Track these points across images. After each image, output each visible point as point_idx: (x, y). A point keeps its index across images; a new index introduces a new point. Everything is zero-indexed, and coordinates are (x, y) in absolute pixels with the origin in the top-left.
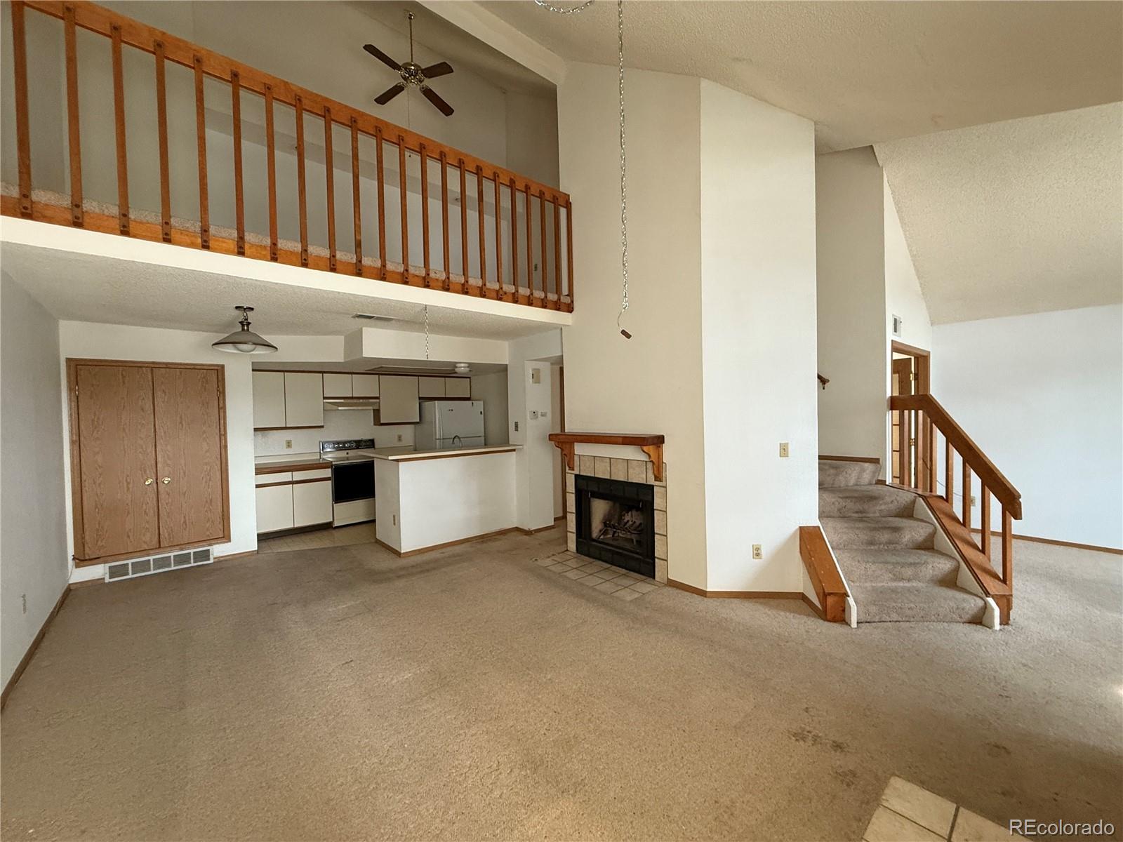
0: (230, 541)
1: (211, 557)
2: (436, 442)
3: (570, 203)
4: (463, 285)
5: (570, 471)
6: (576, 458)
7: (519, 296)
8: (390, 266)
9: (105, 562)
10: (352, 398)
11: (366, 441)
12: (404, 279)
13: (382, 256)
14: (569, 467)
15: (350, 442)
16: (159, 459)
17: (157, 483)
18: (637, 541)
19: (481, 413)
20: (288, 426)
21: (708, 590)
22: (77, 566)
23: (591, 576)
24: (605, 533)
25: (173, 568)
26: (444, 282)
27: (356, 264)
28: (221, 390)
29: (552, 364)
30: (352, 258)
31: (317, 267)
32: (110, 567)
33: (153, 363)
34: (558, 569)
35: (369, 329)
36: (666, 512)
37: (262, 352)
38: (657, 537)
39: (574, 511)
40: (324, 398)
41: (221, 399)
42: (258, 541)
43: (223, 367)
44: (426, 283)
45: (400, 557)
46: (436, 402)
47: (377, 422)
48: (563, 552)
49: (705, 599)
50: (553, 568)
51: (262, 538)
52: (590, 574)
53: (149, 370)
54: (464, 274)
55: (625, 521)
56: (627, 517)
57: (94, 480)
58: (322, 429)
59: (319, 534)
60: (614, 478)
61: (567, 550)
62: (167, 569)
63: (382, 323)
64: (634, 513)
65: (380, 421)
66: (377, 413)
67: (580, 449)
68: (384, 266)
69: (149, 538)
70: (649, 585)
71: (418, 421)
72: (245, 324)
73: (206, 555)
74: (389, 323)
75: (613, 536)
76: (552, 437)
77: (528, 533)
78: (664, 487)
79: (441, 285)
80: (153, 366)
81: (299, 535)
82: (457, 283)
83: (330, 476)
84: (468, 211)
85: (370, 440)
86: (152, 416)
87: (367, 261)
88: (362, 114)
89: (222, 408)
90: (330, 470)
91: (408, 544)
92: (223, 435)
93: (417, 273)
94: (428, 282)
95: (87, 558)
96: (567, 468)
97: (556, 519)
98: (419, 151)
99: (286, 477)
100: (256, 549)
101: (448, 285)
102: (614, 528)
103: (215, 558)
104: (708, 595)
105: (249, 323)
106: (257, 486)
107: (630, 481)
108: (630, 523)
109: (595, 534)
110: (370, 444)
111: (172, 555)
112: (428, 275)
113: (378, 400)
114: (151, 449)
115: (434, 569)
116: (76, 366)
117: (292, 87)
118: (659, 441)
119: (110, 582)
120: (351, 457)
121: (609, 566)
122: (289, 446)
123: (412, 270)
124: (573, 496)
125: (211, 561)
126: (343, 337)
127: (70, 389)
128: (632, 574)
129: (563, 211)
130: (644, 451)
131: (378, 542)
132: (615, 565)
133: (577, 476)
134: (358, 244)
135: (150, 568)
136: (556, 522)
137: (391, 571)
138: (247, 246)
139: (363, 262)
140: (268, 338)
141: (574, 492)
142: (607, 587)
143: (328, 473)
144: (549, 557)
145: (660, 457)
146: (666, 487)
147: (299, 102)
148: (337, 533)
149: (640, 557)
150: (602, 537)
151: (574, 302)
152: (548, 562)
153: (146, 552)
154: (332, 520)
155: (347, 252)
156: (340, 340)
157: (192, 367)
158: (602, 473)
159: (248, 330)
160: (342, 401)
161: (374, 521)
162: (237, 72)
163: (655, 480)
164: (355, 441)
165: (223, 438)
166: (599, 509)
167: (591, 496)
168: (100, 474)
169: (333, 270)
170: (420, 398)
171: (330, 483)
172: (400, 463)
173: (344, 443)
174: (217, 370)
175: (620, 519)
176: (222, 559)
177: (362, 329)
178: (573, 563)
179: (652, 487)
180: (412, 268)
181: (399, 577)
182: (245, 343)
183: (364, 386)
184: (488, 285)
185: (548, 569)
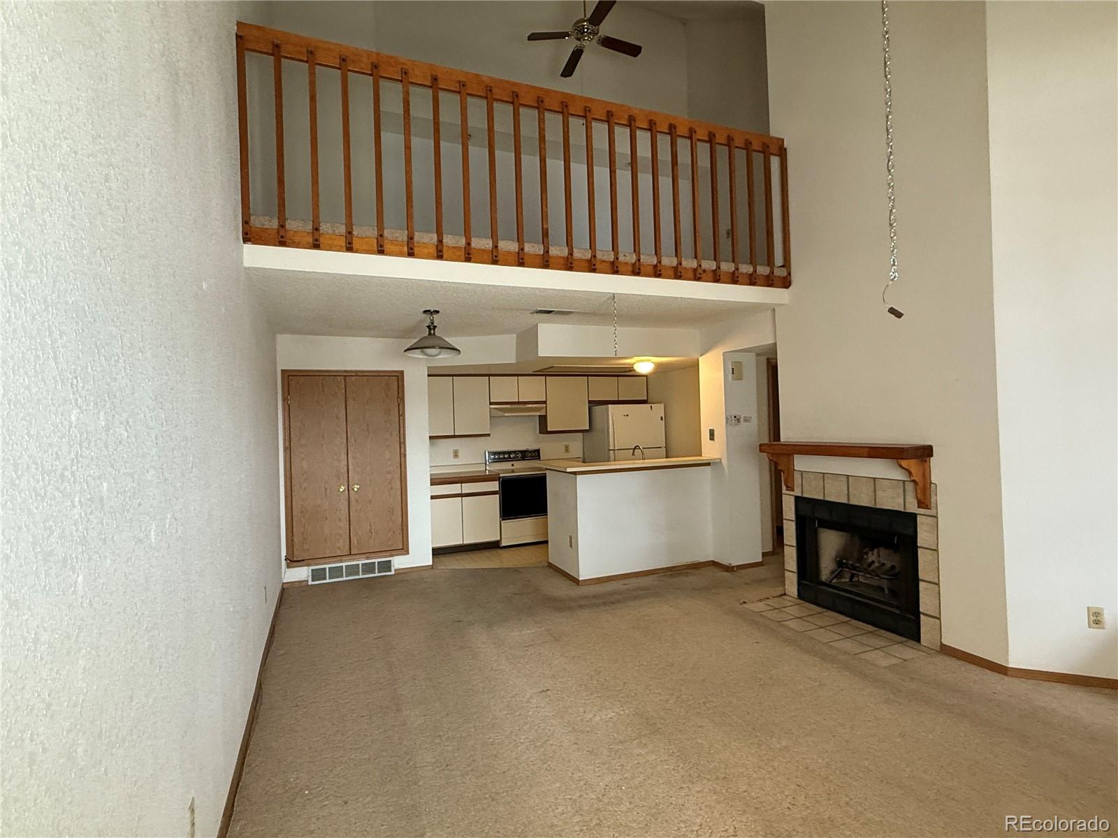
0: (408, 553)
1: (393, 569)
2: (609, 454)
3: (785, 149)
4: (655, 267)
5: (788, 492)
6: (797, 476)
7: (722, 273)
8: (577, 254)
9: (308, 565)
10: (519, 403)
11: (531, 452)
12: (592, 266)
13: (569, 243)
14: (787, 487)
15: (515, 452)
16: (350, 467)
17: (348, 490)
18: (891, 591)
19: (662, 418)
20: (456, 434)
21: (1010, 666)
22: (288, 567)
23: (822, 630)
24: (839, 576)
25: (361, 576)
26: (634, 265)
27: (543, 255)
28: (400, 395)
29: (758, 355)
30: (539, 250)
31: (507, 263)
32: (312, 570)
33: (346, 371)
34: (774, 615)
35: (545, 325)
36: (937, 551)
37: (446, 356)
38: (922, 585)
39: (795, 545)
40: (491, 403)
41: (401, 405)
42: (433, 555)
43: (402, 372)
44: (614, 269)
45: (578, 584)
46: (610, 406)
47: (543, 428)
48: (779, 596)
49: (1006, 678)
50: (768, 614)
51: (437, 552)
52: (821, 627)
53: (342, 378)
54: (656, 254)
55: (870, 560)
56: (872, 557)
57: (300, 485)
58: (488, 437)
59: (486, 553)
60: (854, 502)
61: (785, 594)
62: (356, 577)
63: (560, 316)
64: (883, 552)
65: (547, 429)
66: (543, 420)
67: (801, 463)
68: (571, 254)
69: (342, 545)
70: (911, 650)
71: (588, 428)
72: (431, 327)
73: (386, 566)
74: (567, 317)
75: (851, 579)
76: (762, 448)
77: (729, 569)
78: (933, 516)
79: (630, 269)
80: (345, 374)
81: (469, 553)
82: (648, 265)
83: (498, 489)
84: (639, 174)
85: (535, 451)
86: (345, 423)
87: (554, 251)
88: (548, 91)
89: (401, 415)
90: (497, 482)
91: (587, 569)
92: (402, 443)
93: (605, 258)
94: (617, 267)
95: (295, 559)
96: (784, 488)
97: (764, 555)
98: (606, 119)
99: (455, 489)
100: (431, 563)
101: (639, 269)
102: (854, 569)
103: (395, 570)
104: (1009, 673)
105: (435, 327)
106: (432, 497)
107: (878, 507)
108: (877, 564)
109: (825, 574)
110: (535, 454)
111: (360, 563)
112: (617, 259)
113: (545, 405)
114: (343, 457)
115: (619, 601)
116: (288, 375)
117: (483, 78)
118: (925, 453)
119: (312, 585)
120: (517, 469)
121: (847, 619)
122: (456, 456)
123: (599, 256)
124: (793, 524)
125: (393, 573)
126: (515, 336)
127: (284, 400)
128: (883, 632)
129: (775, 162)
130: (901, 466)
131: (551, 566)
132: (856, 619)
133: (797, 498)
134: (545, 234)
135: (342, 575)
136: (765, 558)
137: (571, 599)
138: (445, 249)
139: (550, 253)
140: (452, 341)
141: (794, 519)
142: (847, 645)
143: (495, 486)
144: (760, 600)
145: (926, 475)
146: (936, 517)
147: (489, 93)
148: (504, 553)
149: (897, 612)
150: (834, 581)
151: (792, 275)
152: (760, 606)
153: (340, 557)
154: (499, 539)
155: (535, 243)
156: (511, 339)
157: (376, 374)
158: (835, 494)
159: (434, 333)
160: (508, 406)
161: (546, 542)
162: (436, 76)
163: (919, 507)
164: (521, 452)
165: (403, 445)
166: (831, 543)
167: (819, 526)
168: (306, 479)
169: (521, 264)
170: (590, 402)
171: (497, 496)
172: (579, 477)
173: (509, 453)
174: (398, 376)
175: (860, 559)
176: (402, 571)
177: (537, 325)
178: (794, 611)
179: (913, 517)
180: (600, 253)
181: (581, 607)
182: (433, 347)
183: (530, 389)
184: (684, 263)
185: (762, 615)
